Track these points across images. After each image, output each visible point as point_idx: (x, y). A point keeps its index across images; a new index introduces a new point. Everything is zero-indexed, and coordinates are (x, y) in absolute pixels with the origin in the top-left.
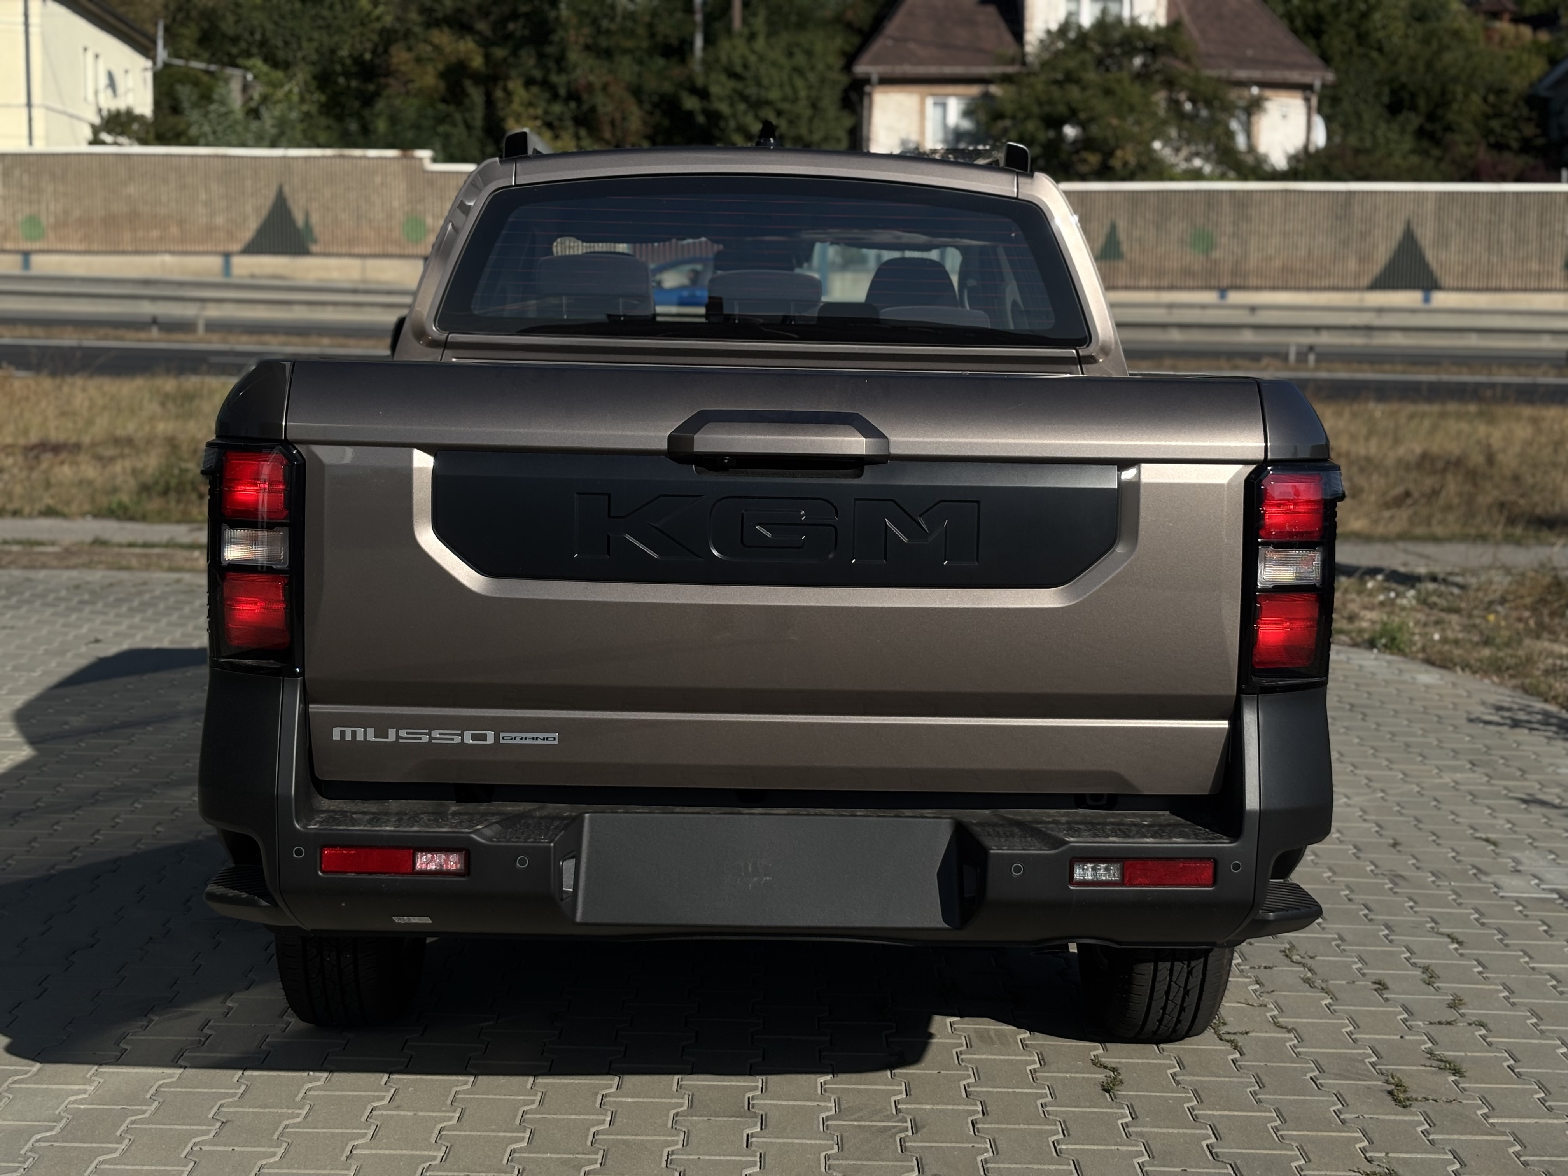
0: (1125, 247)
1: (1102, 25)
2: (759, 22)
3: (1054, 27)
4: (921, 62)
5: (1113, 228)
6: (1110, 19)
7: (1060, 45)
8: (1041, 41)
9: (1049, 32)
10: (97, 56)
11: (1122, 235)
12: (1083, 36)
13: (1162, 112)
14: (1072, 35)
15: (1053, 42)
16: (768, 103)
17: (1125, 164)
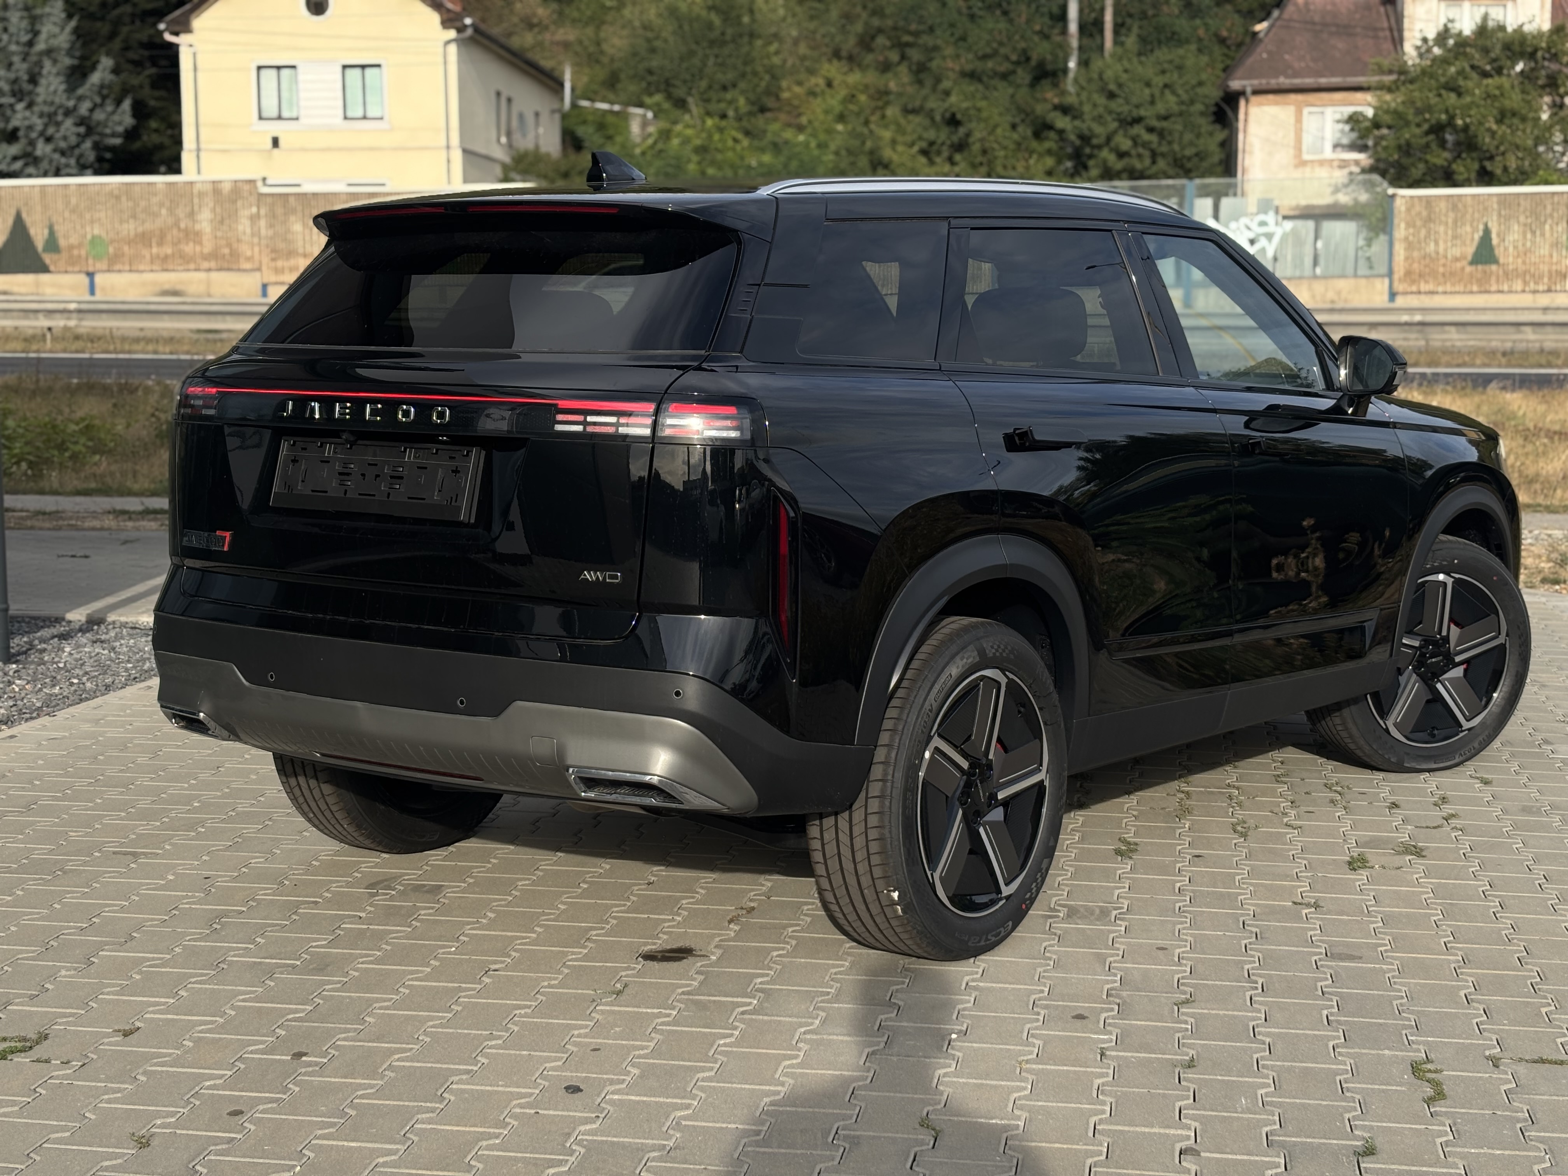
0: (1499, 252)
1: (1482, 31)
2: (1131, 41)
3: (1431, 35)
4: (1296, 75)
5: (1487, 232)
6: (1491, 24)
7: (1437, 51)
8: (1418, 48)
9: (1425, 40)
10: (509, 100)
11: (1495, 241)
12: (1462, 43)
13: (1545, 116)
14: (1451, 42)
15: (1429, 50)
16: (1138, 120)
17: (1505, 169)
